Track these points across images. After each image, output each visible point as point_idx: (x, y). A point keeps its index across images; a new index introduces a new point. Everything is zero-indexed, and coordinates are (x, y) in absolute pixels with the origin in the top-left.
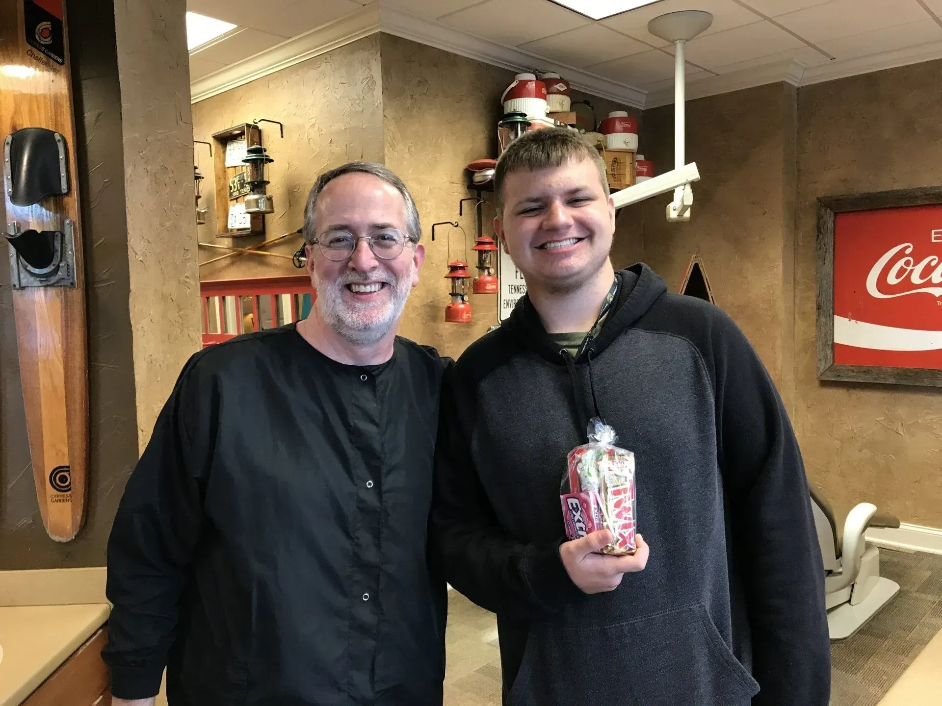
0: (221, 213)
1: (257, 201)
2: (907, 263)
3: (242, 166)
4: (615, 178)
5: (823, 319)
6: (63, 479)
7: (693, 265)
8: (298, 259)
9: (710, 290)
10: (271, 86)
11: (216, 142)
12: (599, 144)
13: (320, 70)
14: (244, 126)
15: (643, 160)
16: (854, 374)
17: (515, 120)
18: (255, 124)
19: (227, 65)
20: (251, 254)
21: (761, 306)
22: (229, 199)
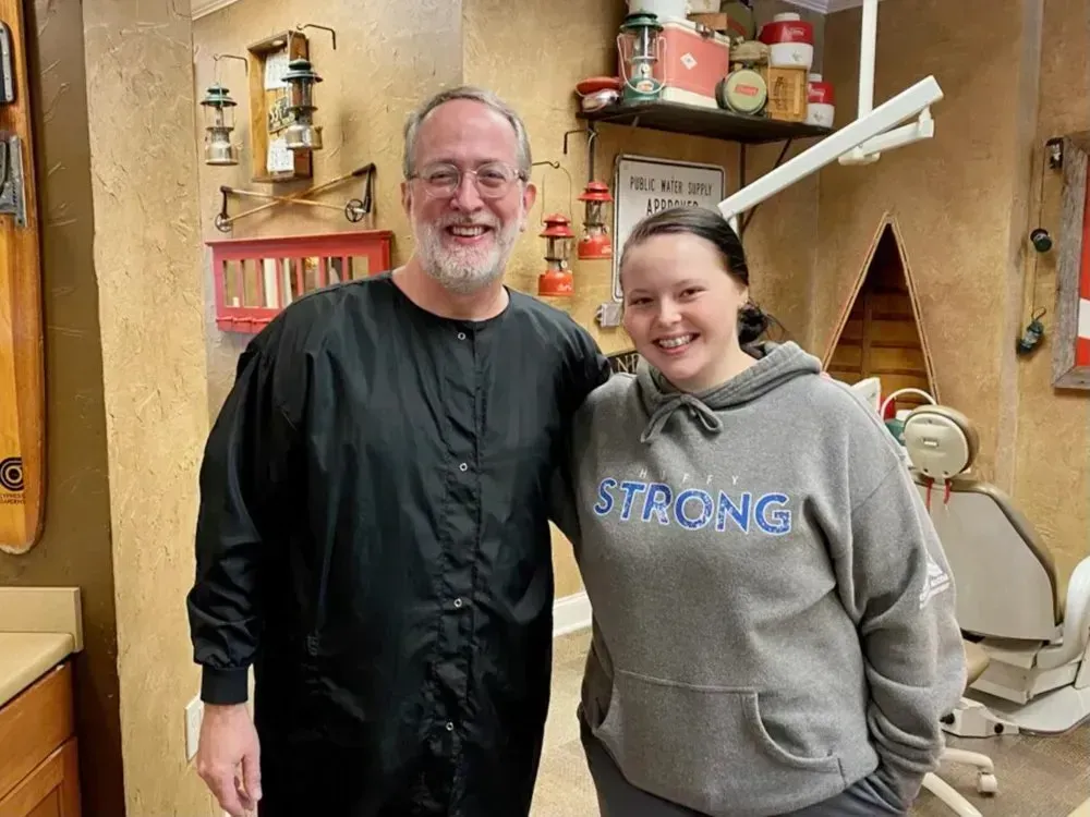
0: (258, 151)
1: (300, 135)
4: (778, 105)
5: (1064, 305)
6: (14, 474)
7: (885, 225)
8: (352, 211)
11: (252, 56)
12: (764, 58)
15: (820, 81)
17: (640, 23)
20: (297, 204)
21: (976, 285)
22: (268, 131)
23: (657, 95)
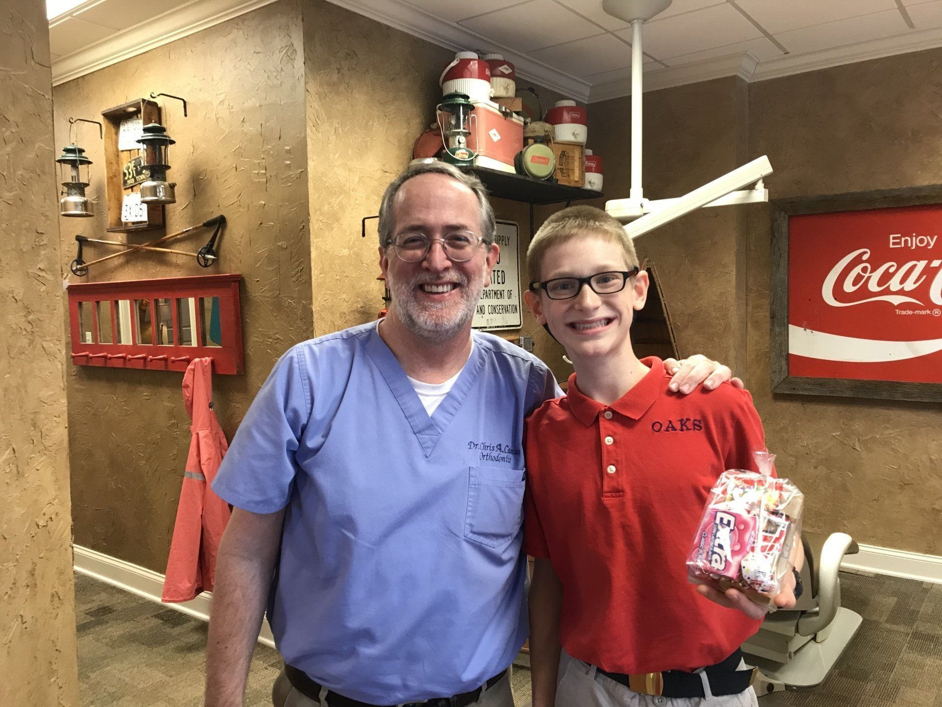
0: (113, 204)
1: (155, 187)
2: (864, 270)
3: (138, 150)
4: (563, 173)
5: (777, 329)
8: (204, 257)
9: (663, 297)
10: (172, 57)
11: (106, 121)
12: (547, 135)
13: (230, 37)
14: (140, 102)
15: (592, 155)
16: (809, 387)
17: (456, 102)
18: (152, 100)
19: (119, 30)
20: (149, 251)
21: (714, 314)
22: (123, 188)
23: (472, 161)
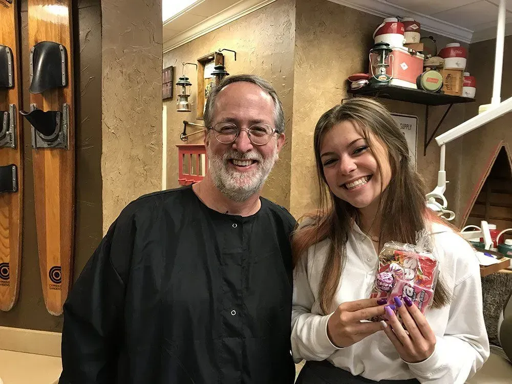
0: (200, 106)
3: (212, 78)
4: (448, 87)
6: (57, 275)
7: (501, 147)
10: (231, 29)
11: (199, 64)
12: (442, 65)
13: (259, 18)
14: (214, 54)
15: (469, 76)
18: (220, 52)
19: (207, 17)
22: (205, 97)
23: (389, 82)
